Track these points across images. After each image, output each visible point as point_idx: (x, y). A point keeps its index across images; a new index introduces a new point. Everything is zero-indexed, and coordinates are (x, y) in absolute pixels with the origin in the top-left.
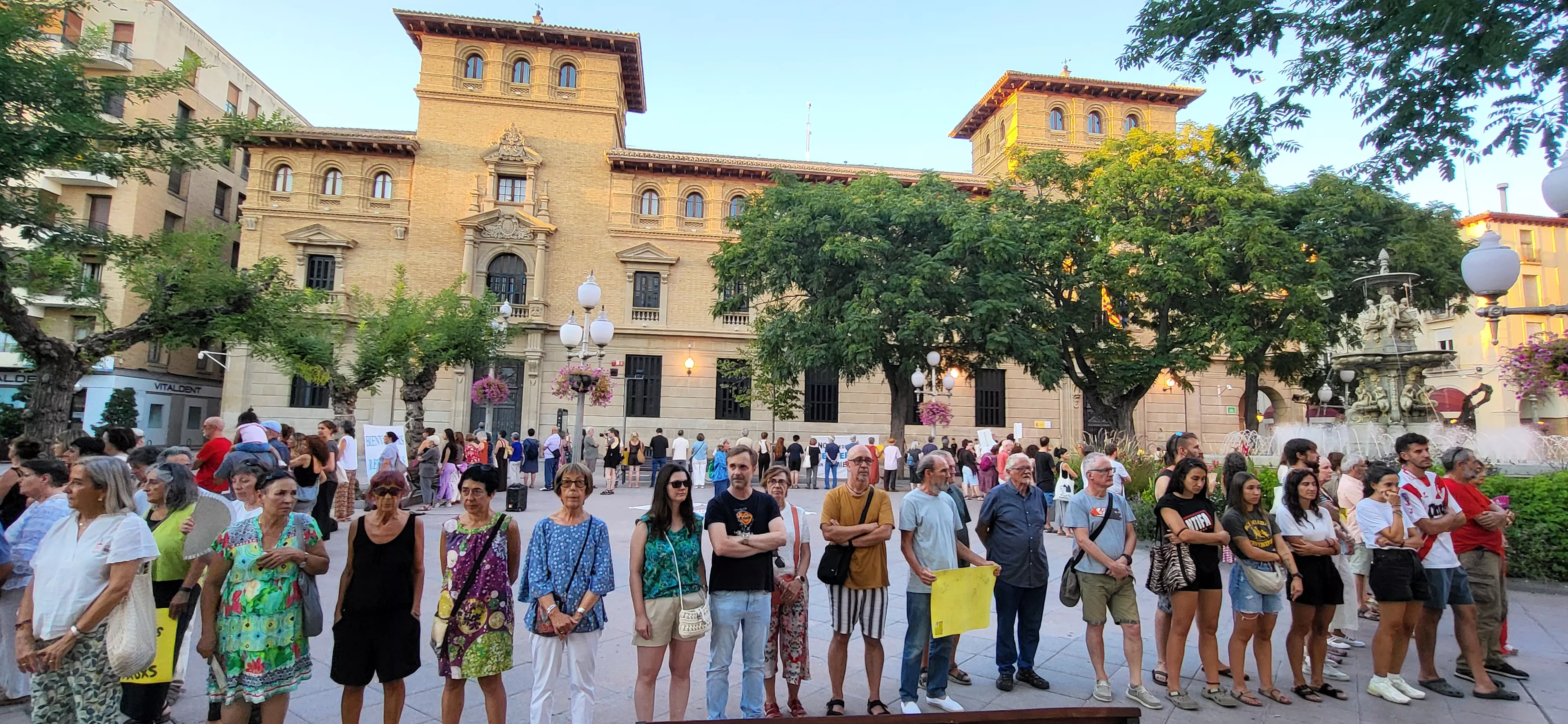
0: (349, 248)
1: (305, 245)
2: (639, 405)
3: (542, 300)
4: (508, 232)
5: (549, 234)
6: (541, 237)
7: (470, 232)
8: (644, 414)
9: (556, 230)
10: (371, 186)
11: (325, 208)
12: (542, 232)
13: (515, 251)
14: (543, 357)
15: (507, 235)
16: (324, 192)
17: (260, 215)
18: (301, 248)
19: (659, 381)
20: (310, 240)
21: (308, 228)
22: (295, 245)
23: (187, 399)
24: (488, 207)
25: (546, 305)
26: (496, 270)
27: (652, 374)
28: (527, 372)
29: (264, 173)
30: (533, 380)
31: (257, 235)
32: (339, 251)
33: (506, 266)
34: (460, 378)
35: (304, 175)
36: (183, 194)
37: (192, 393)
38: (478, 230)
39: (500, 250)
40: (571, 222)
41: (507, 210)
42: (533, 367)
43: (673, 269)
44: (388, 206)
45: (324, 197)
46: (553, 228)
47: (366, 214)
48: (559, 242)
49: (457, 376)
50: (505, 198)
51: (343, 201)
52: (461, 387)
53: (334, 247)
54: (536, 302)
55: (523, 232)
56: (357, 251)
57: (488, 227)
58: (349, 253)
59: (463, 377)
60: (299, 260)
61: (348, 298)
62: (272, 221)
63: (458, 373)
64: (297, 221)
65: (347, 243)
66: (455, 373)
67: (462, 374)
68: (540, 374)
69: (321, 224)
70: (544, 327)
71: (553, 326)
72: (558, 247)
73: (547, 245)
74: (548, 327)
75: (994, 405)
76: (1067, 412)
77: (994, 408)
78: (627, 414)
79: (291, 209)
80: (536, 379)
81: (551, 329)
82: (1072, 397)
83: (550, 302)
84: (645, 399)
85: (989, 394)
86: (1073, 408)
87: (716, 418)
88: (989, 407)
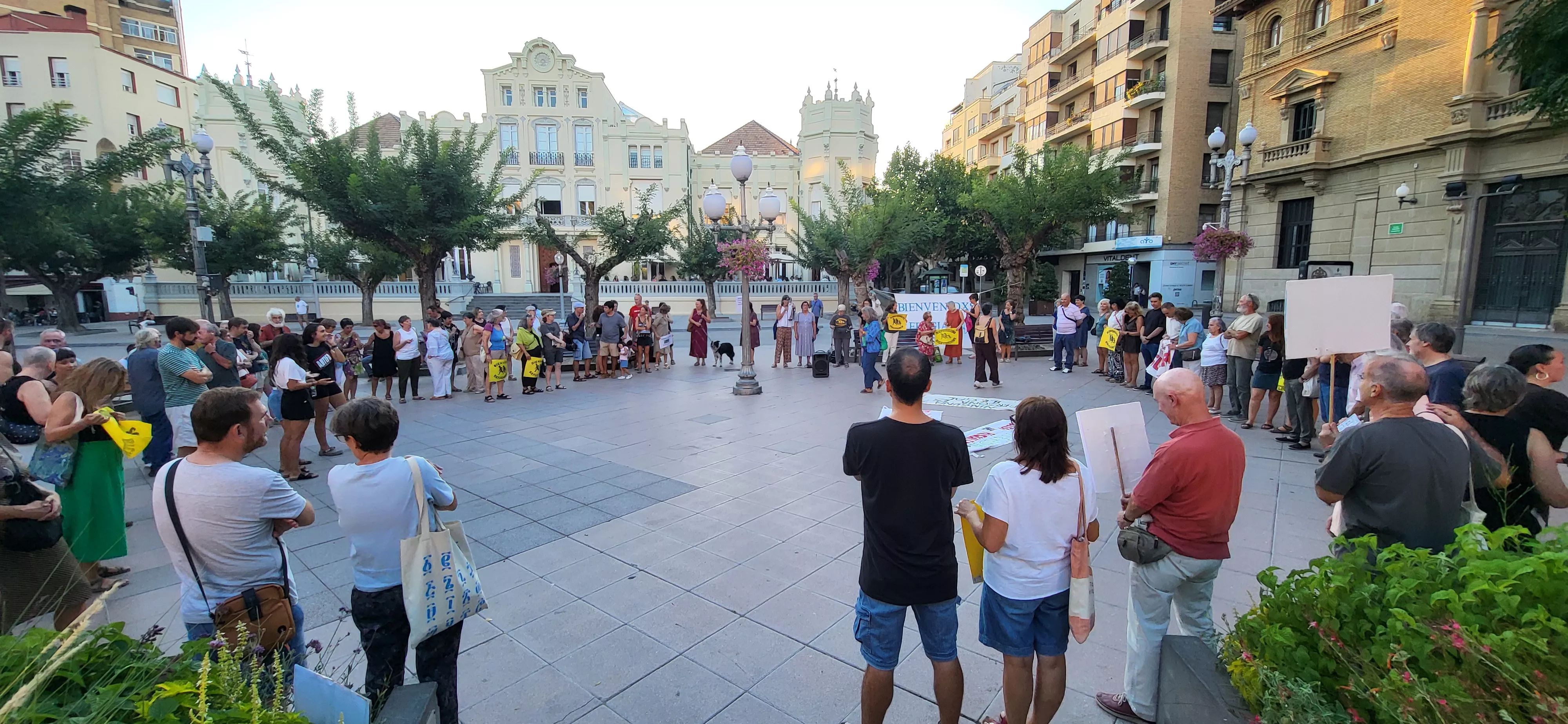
0: (1332, 83)
1: (1287, 96)
11: (1308, 48)
16: (1312, 28)
17: (1252, 80)
18: (1284, 101)
20: (1290, 90)
21: (1286, 78)
22: (1279, 99)
29: (1257, 35)
31: (1250, 101)
32: (1319, 91)
34: (1457, 217)
35: (1289, 19)
36: (1229, 82)
44: (1378, 12)
45: (1311, 33)
47: (1350, 34)
49: (1453, 215)
51: (1328, 30)
52: (1459, 229)
53: (1314, 88)
56: (1339, 85)
58: (1332, 89)
59: (1462, 215)
60: (1283, 114)
61: (1326, 142)
62: (1263, 82)
63: (1453, 211)
64: (1280, 74)
65: (1325, 78)
66: (1449, 210)
67: (1459, 211)
69: (1300, 68)
79: (1277, 63)
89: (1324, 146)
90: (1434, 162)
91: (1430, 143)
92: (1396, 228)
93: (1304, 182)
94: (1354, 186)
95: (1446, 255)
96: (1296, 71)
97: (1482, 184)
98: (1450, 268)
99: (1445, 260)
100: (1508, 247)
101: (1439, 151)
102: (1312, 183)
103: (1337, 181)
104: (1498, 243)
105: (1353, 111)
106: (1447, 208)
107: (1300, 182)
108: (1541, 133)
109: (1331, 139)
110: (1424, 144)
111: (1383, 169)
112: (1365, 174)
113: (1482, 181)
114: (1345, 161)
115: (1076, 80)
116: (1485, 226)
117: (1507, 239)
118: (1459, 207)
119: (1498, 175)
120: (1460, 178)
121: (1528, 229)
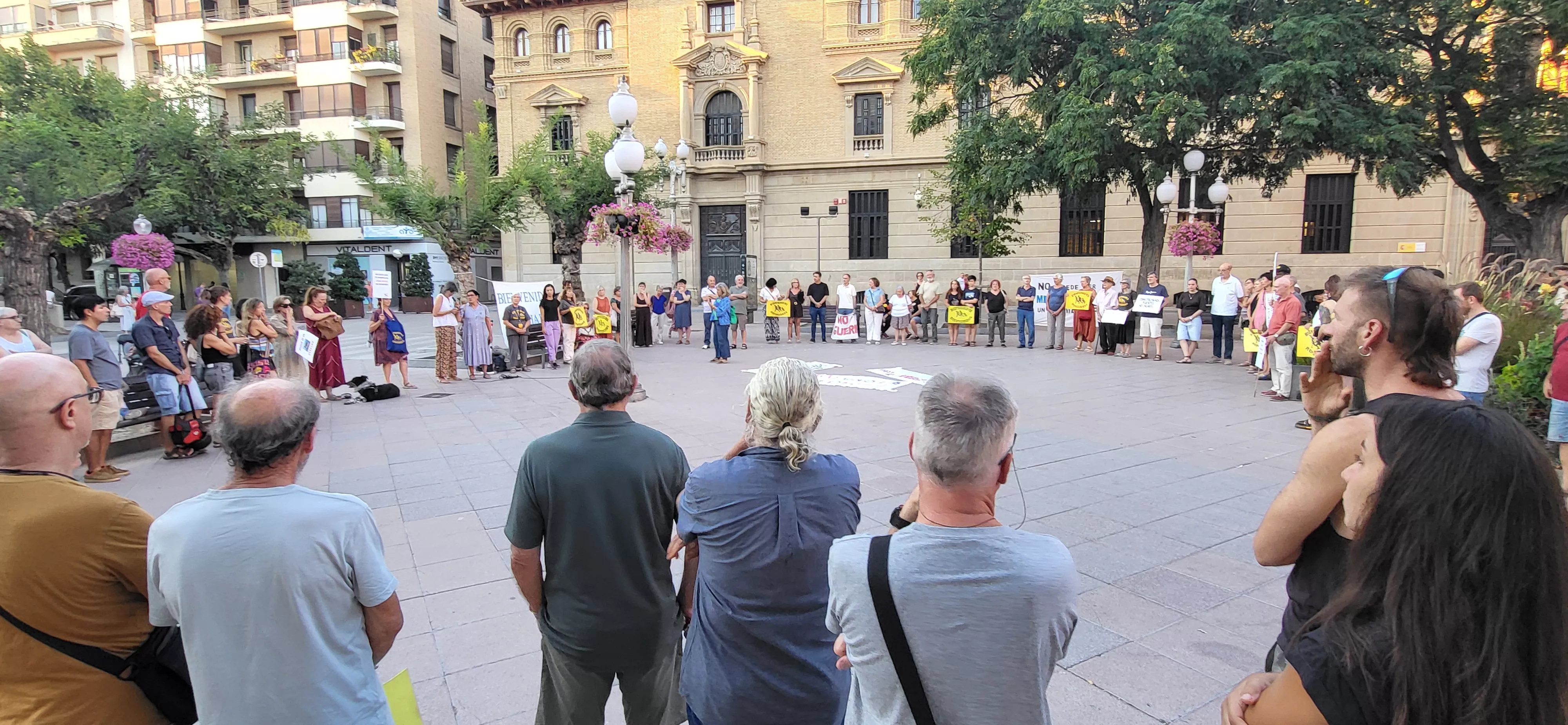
0: (582, 105)
1: (546, 107)
2: (865, 246)
3: (758, 138)
4: (720, 67)
5: (761, 63)
6: (753, 68)
7: (684, 72)
8: (871, 255)
9: (768, 57)
10: (594, 38)
11: (557, 68)
12: (752, 62)
13: (729, 87)
14: (763, 199)
15: (721, 71)
16: (556, 51)
17: (507, 82)
18: (543, 110)
19: (886, 218)
20: (548, 102)
21: (545, 90)
22: (538, 108)
23: (488, 260)
24: (699, 42)
25: (763, 144)
26: (713, 112)
27: (879, 211)
28: (749, 217)
29: (505, 39)
30: (755, 226)
31: (508, 102)
32: (574, 109)
33: (723, 106)
34: (687, 227)
35: (537, 36)
36: (455, 71)
37: (492, 255)
38: (692, 69)
39: (714, 88)
40: (783, 46)
41: (717, 43)
42: (753, 211)
43: (898, 86)
44: (610, 56)
45: (556, 56)
46: (764, 55)
47: (592, 68)
48: (772, 70)
50: (716, 29)
51: (572, 58)
53: (569, 106)
54: (752, 141)
55: (735, 66)
56: (588, 108)
57: (701, 65)
58: (582, 111)
59: (690, 226)
60: (543, 123)
62: (518, 87)
63: (685, 223)
64: (537, 84)
65: (579, 100)
67: (689, 223)
68: (762, 218)
69: (556, 84)
70: (760, 167)
71: (770, 166)
72: (771, 76)
73: (760, 76)
74: (765, 168)
75: (1334, 223)
76: (1456, 228)
77: (1334, 227)
78: (851, 257)
79: (530, 73)
80: (758, 224)
81: (769, 169)
82: (1467, 205)
83: (766, 139)
84: (872, 239)
85: (1327, 209)
86: (1467, 222)
87: (952, 257)
88: (1326, 227)
95: (683, 255)
96: (553, 86)
97: (698, 206)
98: (687, 265)
99: (684, 259)
100: (716, 250)
104: (709, 248)
106: (682, 220)
108: (726, 176)
109: (588, 154)
113: (698, 203)
115: (243, 15)
116: (701, 235)
117: (713, 245)
118: (689, 220)
119: (706, 200)
120: (689, 200)
121: (724, 239)
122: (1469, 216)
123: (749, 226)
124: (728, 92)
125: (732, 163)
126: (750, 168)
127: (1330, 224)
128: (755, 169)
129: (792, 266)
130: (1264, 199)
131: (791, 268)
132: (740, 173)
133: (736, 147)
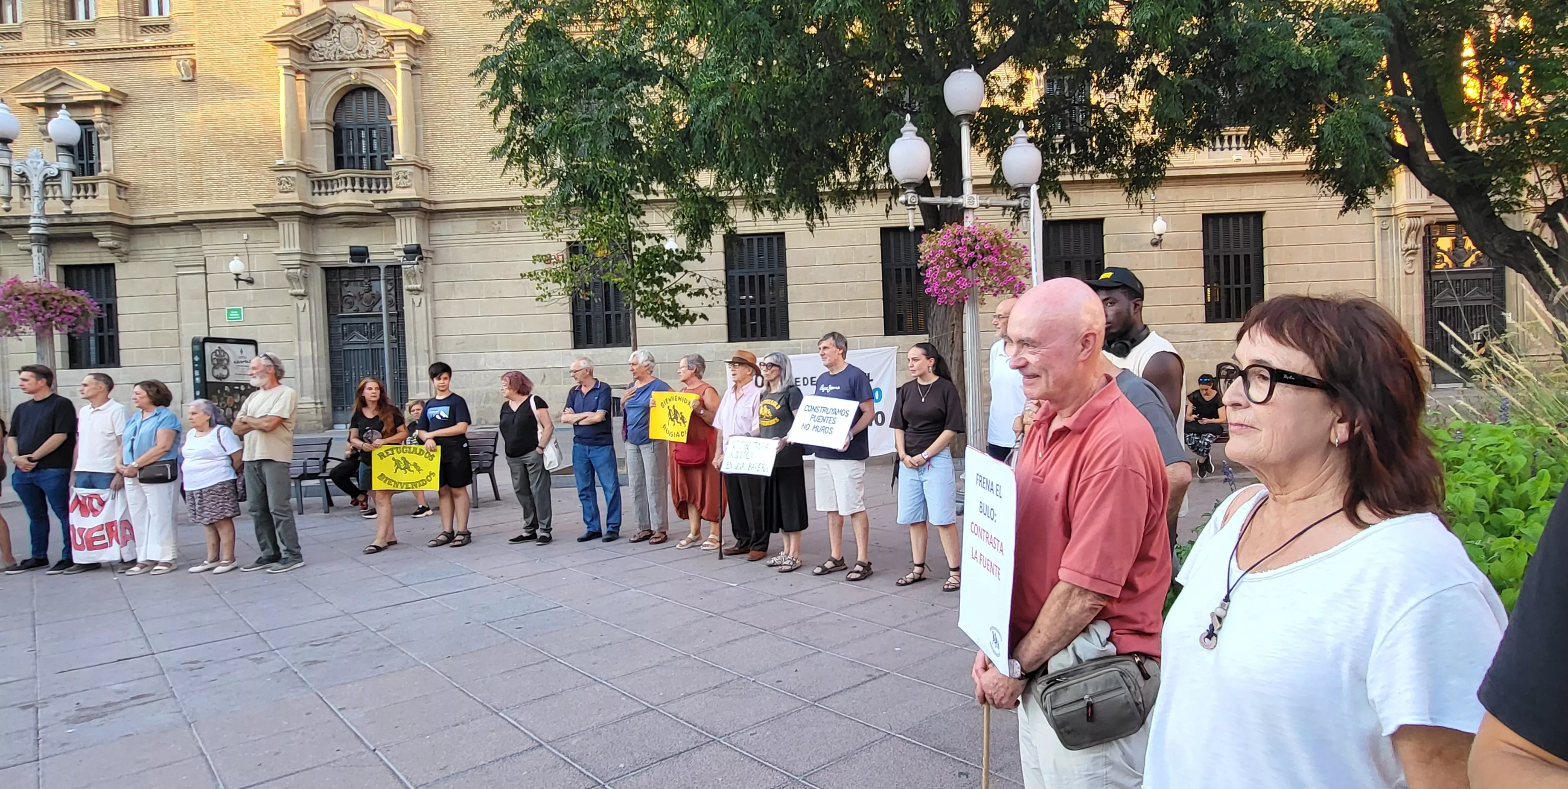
0: (115, 105)
2: (598, 328)
3: (411, 158)
4: (349, 47)
5: (415, 43)
6: (401, 49)
7: (285, 53)
8: (609, 341)
9: (427, 35)
11: (70, 43)
12: (400, 39)
13: (368, 80)
15: (349, 53)
16: (73, 17)
20: (48, 97)
21: (42, 77)
22: (34, 106)
24: (313, 7)
25: (424, 168)
26: (346, 121)
28: (406, 286)
30: (417, 299)
32: (98, 110)
33: (360, 110)
34: (301, 303)
38: (301, 49)
39: (342, 81)
40: (453, 18)
41: (343, 9)
42: (412, 275)
44: (166, 27)
45: (71, 24)
46: (419, 30)
47: (132, 45)
48: (436, 55)
49: (296, 300)
51: (98, 28)
52: (305, 317)
53: (90, 104)
54: (403, 164)
55: (374, 47)
56: (128, 109)
57: (318, 44)
58: (116, 113)
59: (306, 301)
61: (122, 187)
63: (296, 295)
64: (27, 69)
65: (106, 94)
66: (291, 295)
67: (302, 296)
68: (428, 286)
69: (63, 69)
70: (416, 204)
71: (435, 203)
72: (434, 64)
73: (413, 62)
74: (425, 206)
75: (1242, 280)
76: (1391, 281)
77: (1242, 286)
78: (577, 344)
79: (20, 50)
80: (422, 295)
81: (433, 207)
82: (1401, 253)
83: (431, 162)
84: (608, 317)
85: (1232, 260)
86: (1403, 276)
87: (730, 341)
88: (1233, 286)
89: (119, 192)
90: (265, 234)
91: (261, 210)
92: (234, 314)
93: (97, 240)
94: (171, 253)
95: (297, 347)
96: (58, 72)
97: (319, 267)
98: (303, 365)
99: (297, 354)
100: (354, 339)
101: (270, 223)
102: (110, 243)
103: (142, 242)
104: (344, 335)
105: (153, 151)
106: (290, 291)
107: (90, 239)
108: (365, 219)
109: (128, 184)
110: (254, 211)
111: (206, 236)
112: (183, 239)
113: (319, 263)
114: (154, 217)
116: (329, 315)
117: (351, 331)
118: (302, 291)
119: (333, 259)
120: (298, 257)
121: (369, 321)
122: (1404, 267)
123: (407, 297)
124: (370, 89)
125: (367, 198)
126: (399, 205)
127: (1238, 281)
128: (407, 207)
129: (482, 361)
130: (1152, 248)
131: (481, 363)
132: (385, 213)
133: (378, 173)
